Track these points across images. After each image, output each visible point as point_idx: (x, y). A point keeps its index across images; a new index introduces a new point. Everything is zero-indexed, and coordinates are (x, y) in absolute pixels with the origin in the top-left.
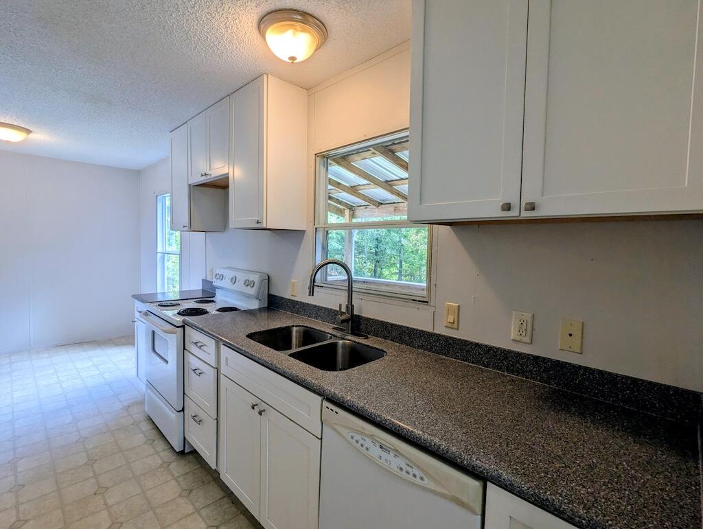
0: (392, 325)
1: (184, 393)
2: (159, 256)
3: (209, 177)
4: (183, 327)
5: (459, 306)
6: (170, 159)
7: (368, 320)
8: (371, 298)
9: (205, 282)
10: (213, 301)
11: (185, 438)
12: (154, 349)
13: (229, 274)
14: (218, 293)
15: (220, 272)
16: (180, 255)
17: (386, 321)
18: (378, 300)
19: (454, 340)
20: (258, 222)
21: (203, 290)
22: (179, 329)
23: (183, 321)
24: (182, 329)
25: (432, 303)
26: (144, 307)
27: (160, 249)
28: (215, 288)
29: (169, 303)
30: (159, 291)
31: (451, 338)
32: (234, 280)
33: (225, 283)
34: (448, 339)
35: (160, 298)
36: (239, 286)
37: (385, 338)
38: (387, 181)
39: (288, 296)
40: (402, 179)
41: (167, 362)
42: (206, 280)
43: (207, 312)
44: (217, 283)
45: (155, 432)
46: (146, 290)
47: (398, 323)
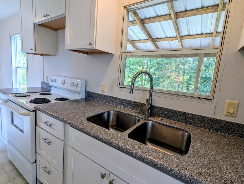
0: (180, 112)
1: (36, 152)
2: (13, 69)
3: (49, 17)
4: (35, 111)
5: (239, 103)
6: (20, 14)
7: (161, 108)
8: (164, 96)
9: (43, 83)
10: (50, 94)
11: (37, 178)
12: (12, 123)
13: (60, 79)
14: (52, 89)
15: (54, 78)
16: (27, 68)
17: (175, 109)
18: (169, 97)
19: (233, 124)
20: (90, 44)
21: (42, 87)
22: (33, 112)
23: (35, 107)
24: (34, 112)
25: (215, 100)
26: (5, 97)
27: (14, 65)
28: (50, 87)
29: (22, 95)
30: (14, 87)
31: (230, 122)
32: (64, 82)
33: (58, 84)
34: (227, 124)
35: (15, 91)
36: (68, 86)
37: (174, 119)
38: (132, 41)
39: (99, 92)
40: (140, 40)
41: (23, 132)
42: (44, 83)
43: (49, 101)
44: (51, 84)
45: (14, 172)
46: (6, 86)
47: (185, 112)
